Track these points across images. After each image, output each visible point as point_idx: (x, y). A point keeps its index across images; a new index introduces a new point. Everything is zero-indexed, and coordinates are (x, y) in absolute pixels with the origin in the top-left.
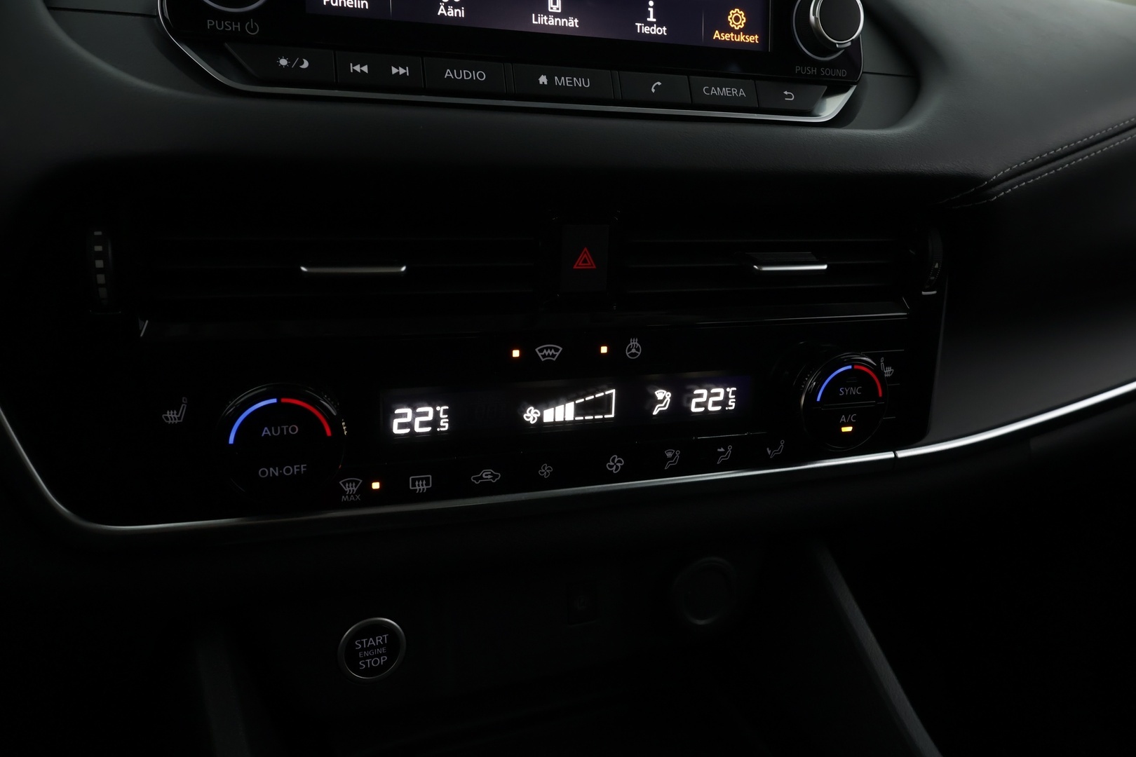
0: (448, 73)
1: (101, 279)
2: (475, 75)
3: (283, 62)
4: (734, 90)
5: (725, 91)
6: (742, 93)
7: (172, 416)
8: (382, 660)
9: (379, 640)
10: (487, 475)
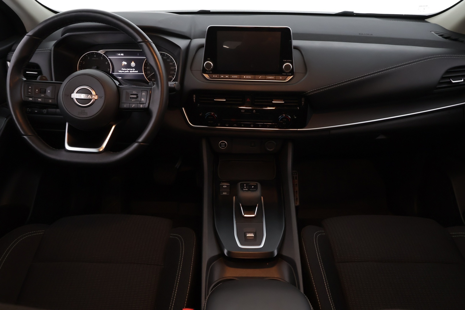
0: (233, 77)
1: (194, 100)
2: (236, 77)
3: (214, 76)
4: (272, 77)
5: (271, 78)
6: (273, 78)
7: (201, 115)
8: (224, 146)
9: (224, 144)
10: (235, 125)
